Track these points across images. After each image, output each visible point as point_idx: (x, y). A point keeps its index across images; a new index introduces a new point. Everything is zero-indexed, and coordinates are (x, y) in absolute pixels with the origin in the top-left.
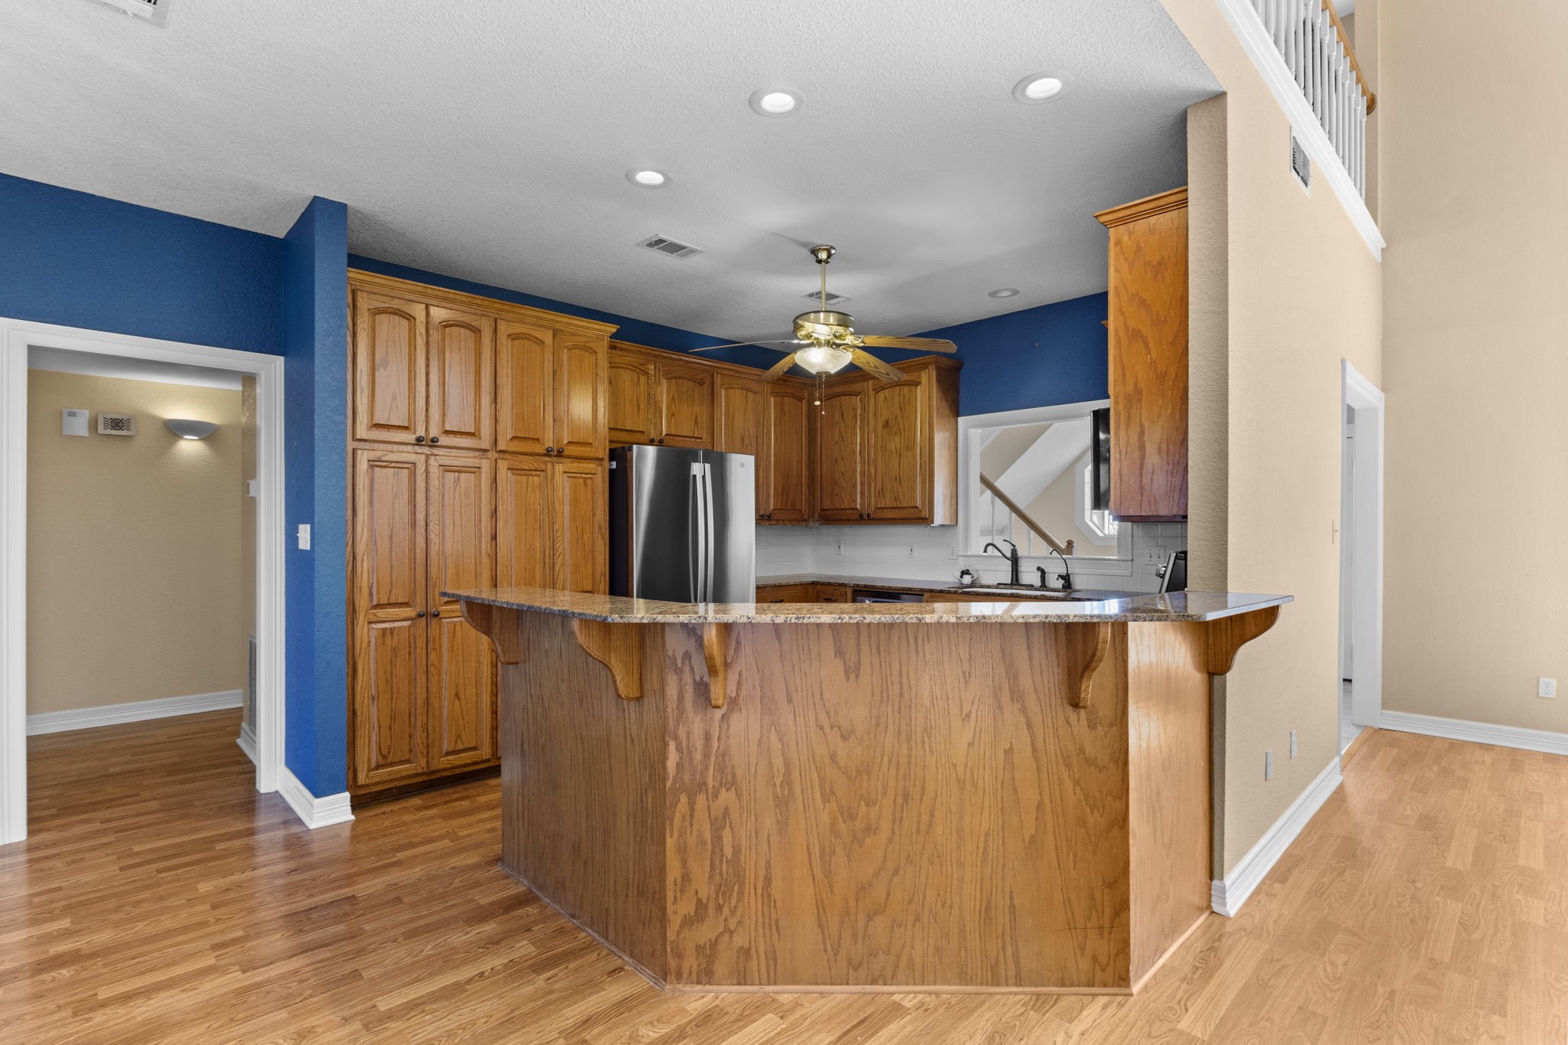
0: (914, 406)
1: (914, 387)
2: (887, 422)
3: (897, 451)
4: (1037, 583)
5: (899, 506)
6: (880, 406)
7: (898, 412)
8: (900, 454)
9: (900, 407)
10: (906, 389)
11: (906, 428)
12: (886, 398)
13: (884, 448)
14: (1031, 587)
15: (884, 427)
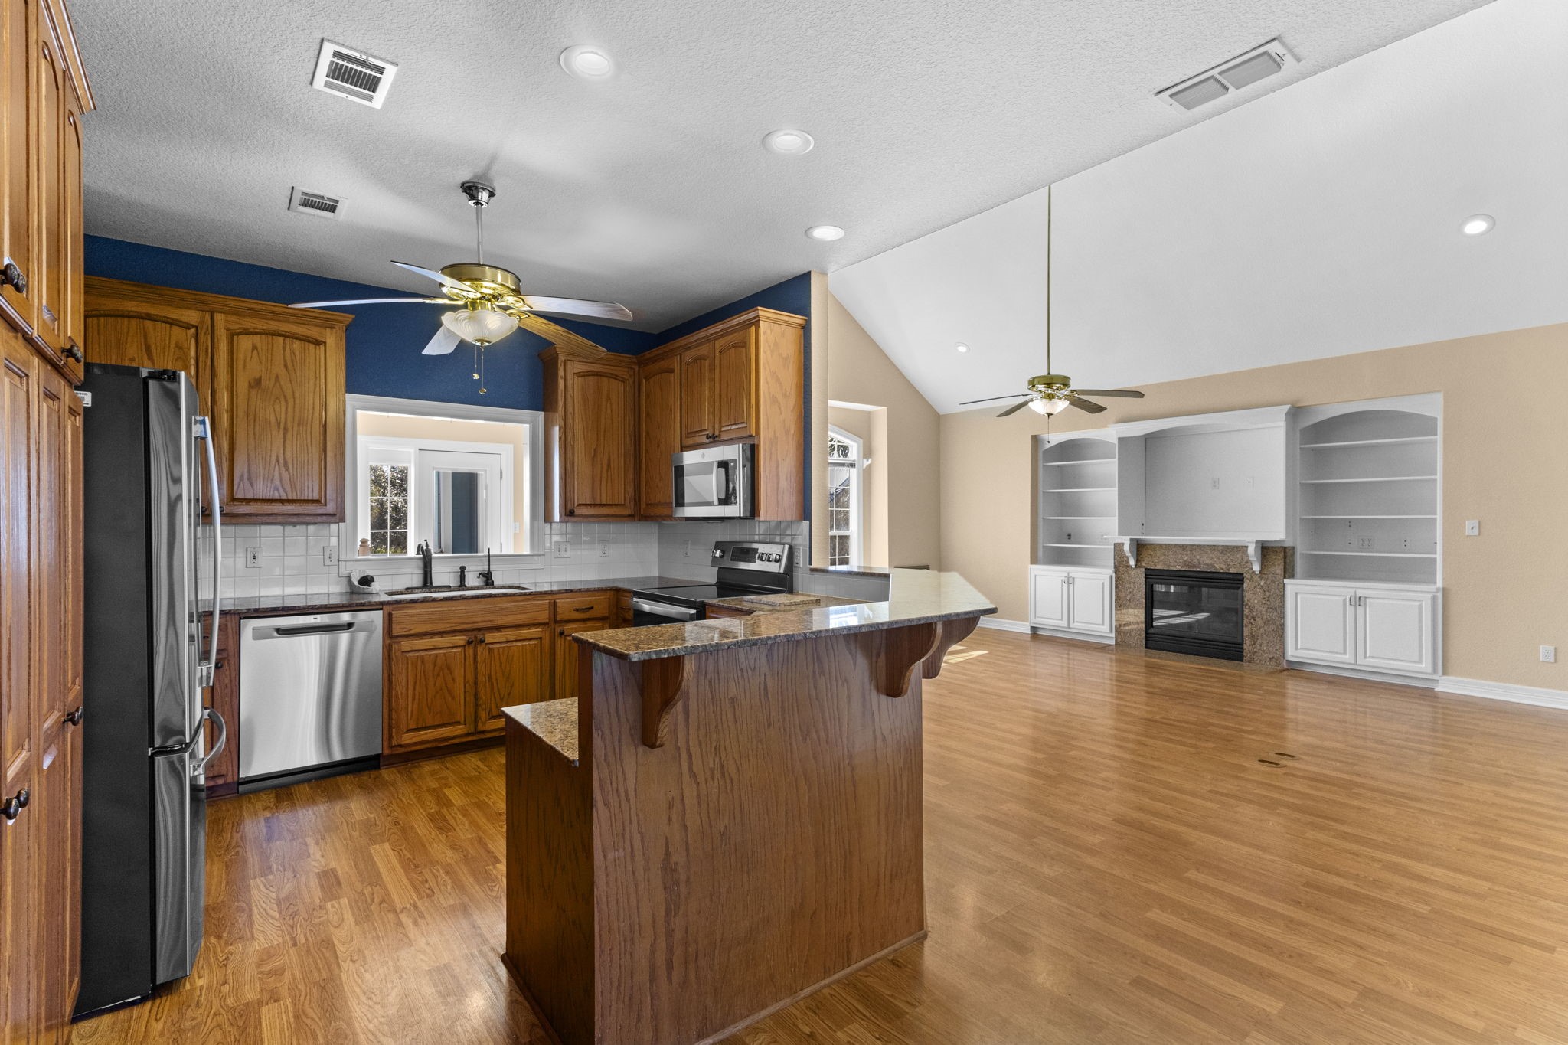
0: (312, 368)
1: (312, 346)
2: (257, 382)
3: (279, 424)
4: (453, 582)
5: (284, 497)
6: (241, 356)
7: (283, 372)
8: (286, 430)
9: (286, 366)
10: (297, 345)
11: (297, 395)
12: (254, 348)
13: (251, 417)
14: (448, 588)
15: (250, 386)
